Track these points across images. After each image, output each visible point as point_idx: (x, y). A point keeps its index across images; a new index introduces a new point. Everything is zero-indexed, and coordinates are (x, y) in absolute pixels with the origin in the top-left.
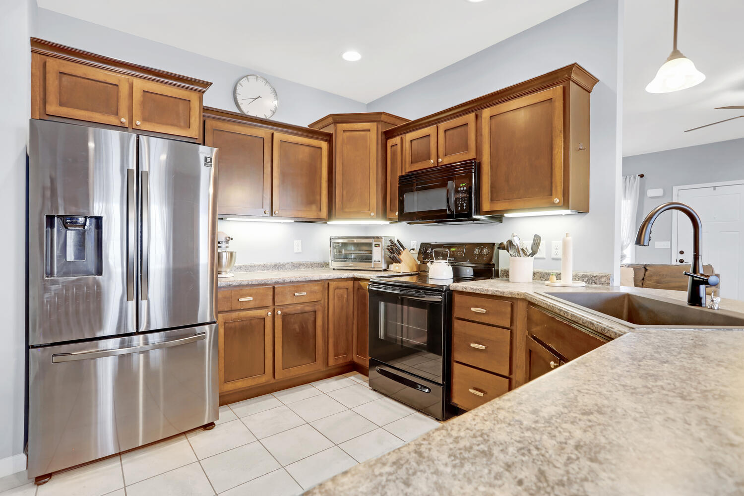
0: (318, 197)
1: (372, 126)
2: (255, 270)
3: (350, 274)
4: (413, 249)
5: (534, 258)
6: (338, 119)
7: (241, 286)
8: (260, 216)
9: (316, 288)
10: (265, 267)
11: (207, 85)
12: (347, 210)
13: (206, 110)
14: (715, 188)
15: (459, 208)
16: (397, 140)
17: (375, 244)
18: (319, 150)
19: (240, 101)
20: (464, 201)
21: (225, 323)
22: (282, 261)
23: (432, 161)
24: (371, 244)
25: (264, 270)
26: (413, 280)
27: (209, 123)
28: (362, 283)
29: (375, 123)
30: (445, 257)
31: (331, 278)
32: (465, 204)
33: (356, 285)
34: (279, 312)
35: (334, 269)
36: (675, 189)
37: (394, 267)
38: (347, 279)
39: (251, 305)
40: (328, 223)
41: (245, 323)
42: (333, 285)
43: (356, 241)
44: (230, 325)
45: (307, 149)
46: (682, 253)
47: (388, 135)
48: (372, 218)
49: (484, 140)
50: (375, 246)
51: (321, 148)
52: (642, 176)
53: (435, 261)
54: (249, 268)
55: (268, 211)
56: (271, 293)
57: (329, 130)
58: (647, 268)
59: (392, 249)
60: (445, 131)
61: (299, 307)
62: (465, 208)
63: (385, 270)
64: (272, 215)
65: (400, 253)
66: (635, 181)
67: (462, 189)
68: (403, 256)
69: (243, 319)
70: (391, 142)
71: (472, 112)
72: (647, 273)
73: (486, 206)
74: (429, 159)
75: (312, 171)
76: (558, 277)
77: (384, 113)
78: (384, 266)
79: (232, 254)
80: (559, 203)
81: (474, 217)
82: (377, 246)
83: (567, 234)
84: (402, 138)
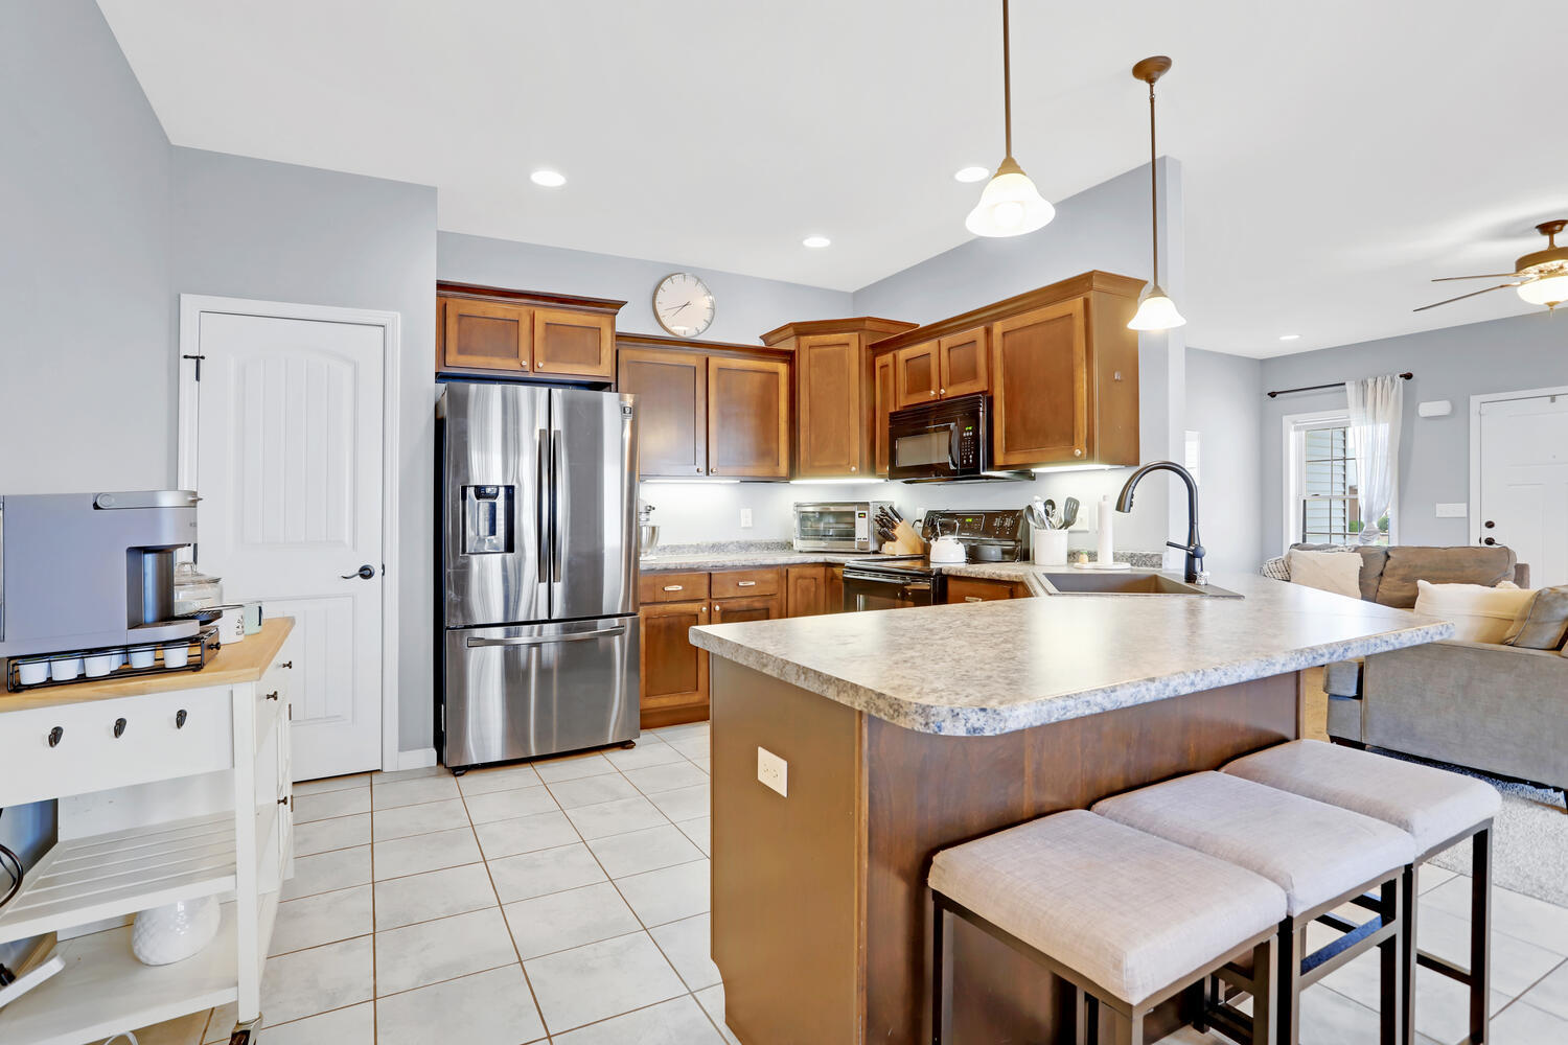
0: (774, 446)
1: (851, 337)
2: (683, 552)
3: (820, 558)
4: (920, 521)
5: (1070, 532)
6: (801, 329)
7: (666, 570)
8: (690, 477)
9: (770, 576)
10: (698, 548)
11: (619, 305)
12: (817, 464)
13: (620, 337)
14: (1553, 398)
15: (965, 461)
16: (888, 358)
17: (859, 514)
18: (775, 376)
19: (660, 314)
20: (970, 451)
21: (647, 619)
22: (723, 540)
23: (933, 392)
24: (852, 514)
25: (697, 552)
26: (918, 565)
27: (625, 354)
28: (837, 570)
29: (857, 334)
30: (952, 531)
31: (791, 562)
32: (971, 456)
33: (829, 575)
34: (717, 608)
35: (800, 552)
36: (1475, 400)
37: (889, 548)
38: (816, 564)
39: (680, 597)
40: (792, 482)
41: (671, 620)
42: (793, 573)
43: (832, 509)
44: (653, 621)
45: (758, 377)
46: (1490, 525)
47: (878, 349)
48: (853, 475)
49: (995, 366)
50: (859, 517)
51: (777, 373)
52: (1408, 376)
53: (940, 538)
54: (675, 549)
55: (703, 468)
56: (706, 581)
57: (789, 345)
58: (1390, 554)
59: (882, 520)
60: (949, 350)
61: (744, 603)
62: (971, 460)
63: (875, 552)
64: (708, 474)
65: (894, 527)
66: (1393, 387)
67: (967, 434)
68: (899, 531)
69: (670, 615)
70: (880, 361)
71: (981, 324)
72: (1388, 563)
73: (999, 459)
74: (930, 389)
75: (766, 409)
76: (1093, 556)
77: (869, 319)
78: (873, 547)
79: (654, 528)
80: (1081, 455)
81: (983, 474)
82: (863, 515)
83: (1104, 497)
84: (895, 356)
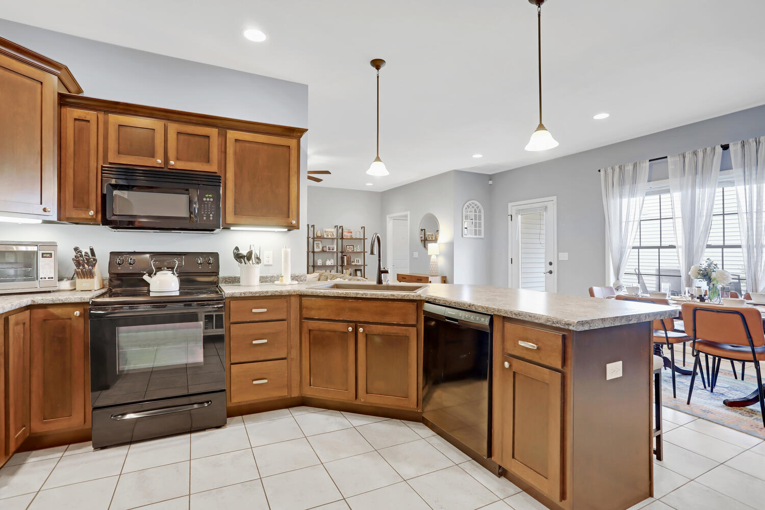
3: (28, 300)
5: (261, 266)
15: (205, 218)
16: (88, 114)
17: (43, 254)
20: (211, 212)
23: (159, 161)
28: (56, 310)
29: (54, 77)
32: (211, 215)
33: (39, 315)
38: (25, 308)
42: (13, 320)
50: (43, 257)
53: (157, 273)
60: (178, 133)
62: (211, 218)
67: (208, 199)
70: (73, 113)
71: (213, 126)
73: (230, 219)
74: (152, 156)
80: (295, 223)
82: (48, 255)
84: (98, 116)
